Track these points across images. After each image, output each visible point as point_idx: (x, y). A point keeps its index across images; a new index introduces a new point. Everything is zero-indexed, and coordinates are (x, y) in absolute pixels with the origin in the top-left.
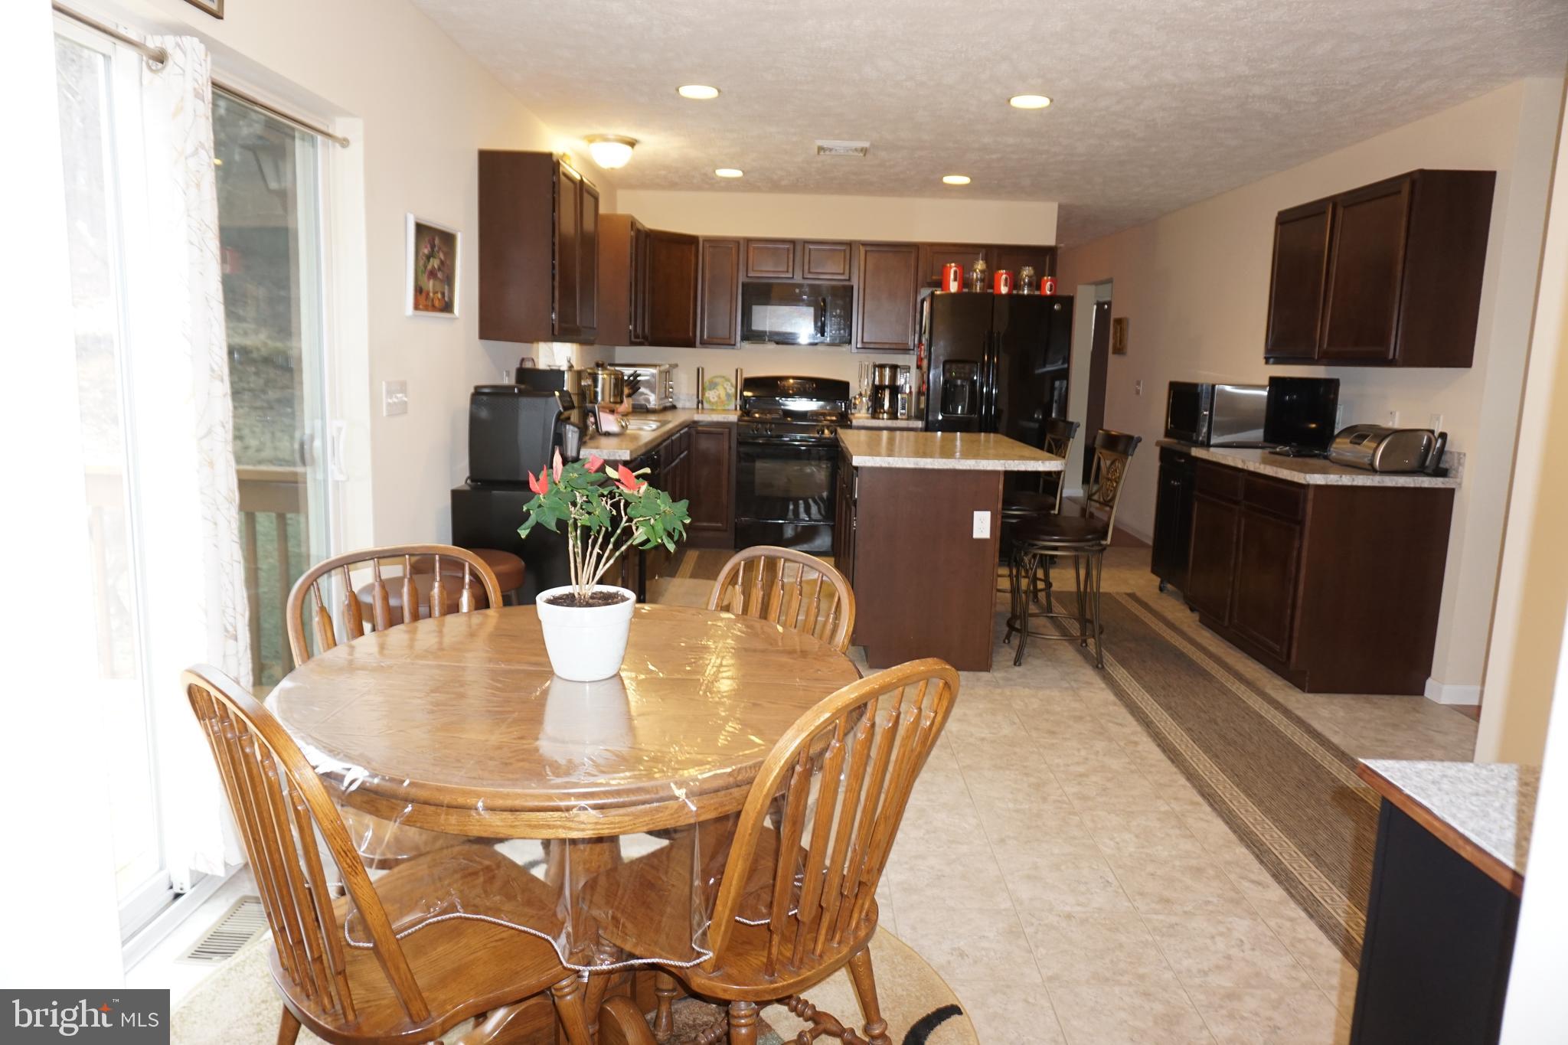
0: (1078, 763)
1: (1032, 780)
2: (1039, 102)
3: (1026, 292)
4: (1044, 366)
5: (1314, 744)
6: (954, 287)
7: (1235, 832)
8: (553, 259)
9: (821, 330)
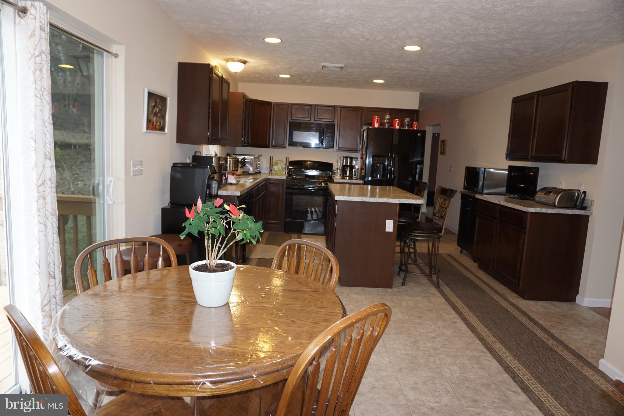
0: (431, 332)
1: (412, 339)
2: (416, 48)
3: (406, 128)
4: (413, 159)
5: (532, 324)
6: (377, 125)
7: (502, 366)
8: (209, 109)
9: (321, 142)
